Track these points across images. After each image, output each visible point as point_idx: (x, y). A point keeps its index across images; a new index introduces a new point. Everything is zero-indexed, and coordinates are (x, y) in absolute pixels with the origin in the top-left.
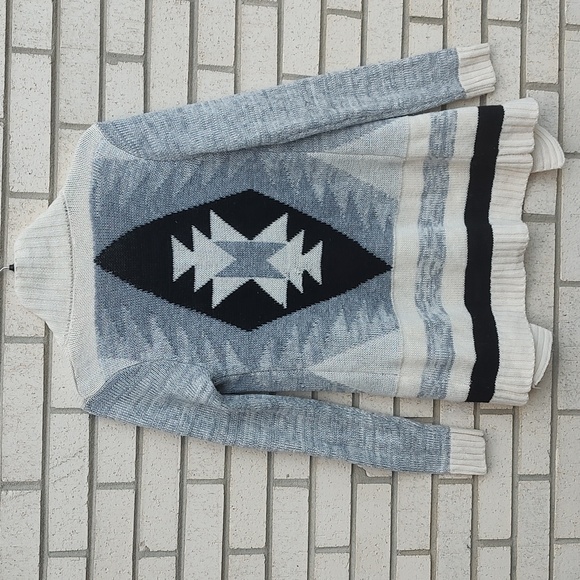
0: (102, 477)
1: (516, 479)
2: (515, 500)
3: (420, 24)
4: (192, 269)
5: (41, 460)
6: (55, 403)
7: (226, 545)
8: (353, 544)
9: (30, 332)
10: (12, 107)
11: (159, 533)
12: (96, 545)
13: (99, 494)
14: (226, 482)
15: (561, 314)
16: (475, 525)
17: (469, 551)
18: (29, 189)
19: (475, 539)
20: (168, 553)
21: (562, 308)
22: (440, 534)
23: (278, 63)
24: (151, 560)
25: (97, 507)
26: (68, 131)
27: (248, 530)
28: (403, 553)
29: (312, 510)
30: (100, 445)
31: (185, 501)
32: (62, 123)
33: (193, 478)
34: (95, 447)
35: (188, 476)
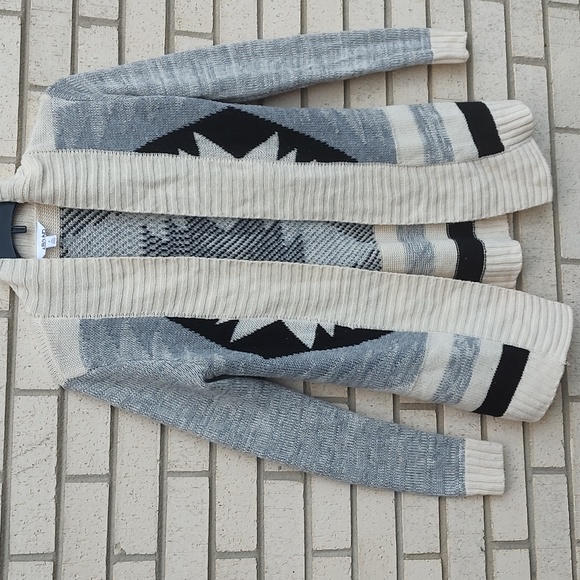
2: (530, 496)
5: (3, 447)
6: (20, 383)
7: (213, 547)
8: (355, 546)
12: (65, 547)
13: (69, 488)
14: (211, 474)
15: (564, 293)
16: (488, 525)
17: (483, 554)
19: (489, 540)
20: (146, 557)
22: (450, 535)
24: (127, 565)
25: (66, 502)
27: (236, 531)
28: (411, 556)
30: (71, 431)
31: (165, 496)
32: (31, 85)
33: (174, 469)
34: (64, 434)
35: (169, 468)
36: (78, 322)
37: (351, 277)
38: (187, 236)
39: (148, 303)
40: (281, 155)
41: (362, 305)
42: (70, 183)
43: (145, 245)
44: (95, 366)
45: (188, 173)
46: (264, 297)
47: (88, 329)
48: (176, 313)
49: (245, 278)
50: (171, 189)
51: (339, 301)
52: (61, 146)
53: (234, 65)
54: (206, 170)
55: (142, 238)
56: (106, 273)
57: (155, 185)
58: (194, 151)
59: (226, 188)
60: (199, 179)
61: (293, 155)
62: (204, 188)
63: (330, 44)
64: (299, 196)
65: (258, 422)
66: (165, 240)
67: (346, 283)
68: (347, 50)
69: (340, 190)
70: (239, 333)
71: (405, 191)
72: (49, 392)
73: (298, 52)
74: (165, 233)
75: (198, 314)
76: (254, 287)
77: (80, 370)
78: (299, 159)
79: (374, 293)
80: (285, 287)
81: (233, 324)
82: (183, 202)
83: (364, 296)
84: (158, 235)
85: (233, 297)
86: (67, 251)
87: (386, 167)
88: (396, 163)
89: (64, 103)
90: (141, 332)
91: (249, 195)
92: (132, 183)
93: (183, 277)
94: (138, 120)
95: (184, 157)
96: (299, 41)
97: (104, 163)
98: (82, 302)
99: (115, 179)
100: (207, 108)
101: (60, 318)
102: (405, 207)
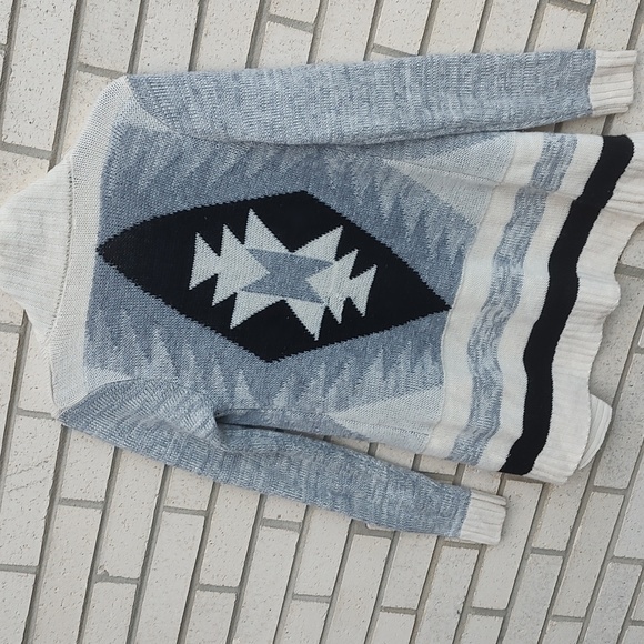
0: (66, 491)
1: (528, 551)
3: (560, 8)
4: (215, 278)
10: (19, 32)
11: (123, 557)
18: (27, 143)
21: (630, 377)
23: (371, 30)
26: (87, 76)
29: (299, 555)
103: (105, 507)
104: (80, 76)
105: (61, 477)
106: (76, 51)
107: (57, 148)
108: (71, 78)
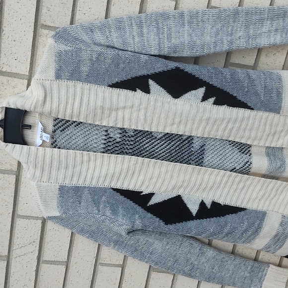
0: (46, 256)
5: (8, 244)
6: (20, 211)
9: (7, 167)
13: (43, 267)
14: (123, 267)
18: (14, 71)
25: (41, 273)
26: (46, 31)
30: (47, 239)
31: (96, 274)
32: (43, 25)
33: (103, 262)
34: (44, 239)
35: (100, 261)
36: (58, 187)
37: (230, 176)
38: (133, 139)
39: (101, 180)
40: (204, 99)
41: (232, 191)
42: (62, 106)
43: (105, 142)
44: (65, 213)
45: (140, 104)
46: (173, 182)
47: (63, 191)
48: (118, 186)
49: (164, 170)
50: (127, 113)
51: (218, 187)
52: (58, 77)
53: (187, 27)
54: (152, 103)
55: (104, 137)
56: (79, 159)
57: (117, 109)
58: (147, 90)
59: (163, 116)
60: (146, 109)
61: (212, 100)
62: (149, 114)
63: (258, 17)
64: (210, 125)
65: (155, 246)
66: (118, 140)
67: (225, 179)
68: (269, 22)
69: (237, 125)
70: (154, 201)
71: (279, 129)
72: (37, 218)
73: (234, 22)
74: (119, 136)
75: (131, 188)
76: (168, 176)
77: (56, 213)
78: (215, 103)
79: (241, 185)
80: (187, 178)
81: (151, 195)
82: (134, 121)
83: (234, 187)
84: (114, 137)
85: (154, 180)
86: (56, 141)
87: (272, 115)
88: (279, 113)
89: (63, 47)
90: (95, 195)
91: (177, 120)
92: (102, 108)
93: (125, 166)
94: (113, 66)
95: (139, 93)
96: (236, 13)
97: (86, 92)
98: (61, 176)
99: (92, 105)
100: (161, 66)
101: (47, 183)
102: (276, 136)
103: (67, 264)
104: (43, 32)
105: (43, 249)
106: (39, 17)
107: (31, 73)
108: (37, 33)
